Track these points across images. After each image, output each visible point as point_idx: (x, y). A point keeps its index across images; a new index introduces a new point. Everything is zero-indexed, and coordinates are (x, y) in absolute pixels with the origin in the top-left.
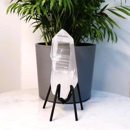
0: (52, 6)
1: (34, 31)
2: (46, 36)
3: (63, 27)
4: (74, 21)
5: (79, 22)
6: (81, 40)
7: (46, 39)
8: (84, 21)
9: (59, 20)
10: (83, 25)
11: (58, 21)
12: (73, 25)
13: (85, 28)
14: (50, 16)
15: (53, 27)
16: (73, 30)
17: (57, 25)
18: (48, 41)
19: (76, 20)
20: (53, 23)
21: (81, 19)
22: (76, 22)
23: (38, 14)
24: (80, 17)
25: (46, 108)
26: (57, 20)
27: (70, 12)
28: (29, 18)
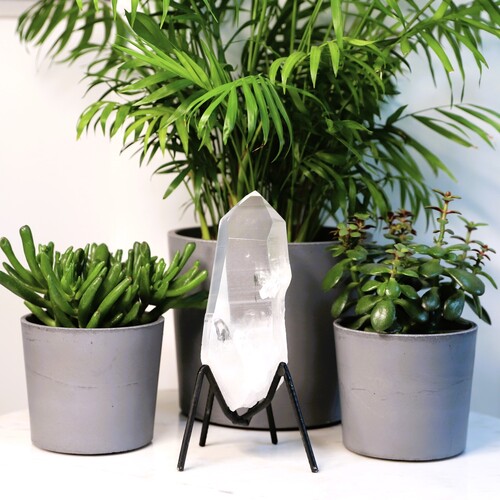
0: (227, 132)
1: (168, 193)
2: (205, 206)
3: (260, 176)
4: (295, 159)
5: (312, 162)
6: (326, 214)
7: (203, 214)
8: (327, 157)
9: (247, 156)
10: (325, 171)
11: (245, 159)
12: (294, 172)
13: (331, 182)
14: (216, 141)
15: (225, 173)
16: (292, 188)
17: (241, 173)
18: (210, 223)
19: (304, 156)
20: (227, 160)
21: (317, 154)
22: (303, 164)
23: (178, 137)
24: (317, 146)
25: (209, 445)
26: (241, 154)
27: (282, 143)
28: (152, 147)
